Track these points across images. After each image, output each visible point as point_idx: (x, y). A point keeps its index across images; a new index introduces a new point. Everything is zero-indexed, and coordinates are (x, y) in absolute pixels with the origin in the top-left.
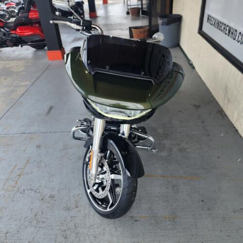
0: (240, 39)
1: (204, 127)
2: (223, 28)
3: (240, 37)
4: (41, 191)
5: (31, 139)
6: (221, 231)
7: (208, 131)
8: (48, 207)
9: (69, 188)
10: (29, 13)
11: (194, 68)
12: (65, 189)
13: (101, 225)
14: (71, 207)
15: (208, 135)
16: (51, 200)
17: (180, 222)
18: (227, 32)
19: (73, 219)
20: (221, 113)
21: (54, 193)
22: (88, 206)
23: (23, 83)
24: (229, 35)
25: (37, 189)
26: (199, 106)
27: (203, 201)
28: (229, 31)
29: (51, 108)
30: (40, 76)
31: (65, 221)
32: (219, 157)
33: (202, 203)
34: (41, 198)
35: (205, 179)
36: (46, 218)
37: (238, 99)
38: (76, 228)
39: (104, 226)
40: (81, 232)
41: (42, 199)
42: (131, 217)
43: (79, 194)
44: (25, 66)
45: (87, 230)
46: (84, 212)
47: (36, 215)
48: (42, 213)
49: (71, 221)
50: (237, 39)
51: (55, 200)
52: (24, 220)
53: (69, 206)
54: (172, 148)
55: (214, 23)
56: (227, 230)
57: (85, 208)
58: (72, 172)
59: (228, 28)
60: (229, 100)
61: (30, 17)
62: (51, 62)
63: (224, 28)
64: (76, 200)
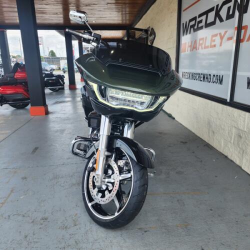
0: (214, 80)
1: (196, 156)
2: (197, 78)
3: (215, 78)
4: (30, 215)
5: (15, 172)
6: (238, 232)
7: (200, 159)
8: (40, 228)
9: (64, 210)
10: (15, 73)
11: (174, 119)
12: (60, 210)
13: (106, 238)
14: (69, 226)
15: (201, 161)
16: (44, 221)
17: (193, 229)
18: (202, 79)
19: (73, 236)
20: (208, 146)
21: (46, 216)
22: (89, 223)
23: (3, 132)
24: (204, 81)
25: (25, 213)
26: (186, 142)
27: (211, 210)
28: (204, 78)
29: (36, 149)
30: (22, 126)
31: (63, 239)
32: (216, 176)
33: (211, 212)
34: (31, 221)
35: (208, 193)
36: (38, 239)
37: (223, 127)
38: (77, 244)
39: (110, 239)
40: (83, 247)
41: (33, 222)
42: (139, 229)
43: (76, 214)
44: (5, 120)
45: (91, 244)
46: (85, 229)
47: (26, 237)
48: (34, 234)
49: (71, 238)
50: (212, 81)
51: (49, 222)
52: (11, 242)
53: (66, 225)
54: (169, 172)
55: (188, 76)
56: (243, 231)
57: (85, 225)
58: (66, 196)
59: (202, 76)
60: (213, 132)
61: (15, 77)
62: (32, 117)
63: (199, 77)
64: (74, 219)
